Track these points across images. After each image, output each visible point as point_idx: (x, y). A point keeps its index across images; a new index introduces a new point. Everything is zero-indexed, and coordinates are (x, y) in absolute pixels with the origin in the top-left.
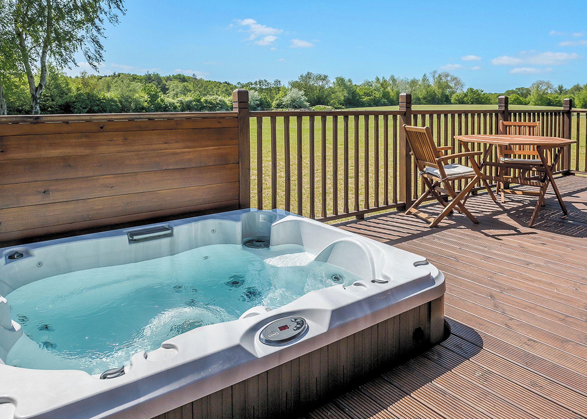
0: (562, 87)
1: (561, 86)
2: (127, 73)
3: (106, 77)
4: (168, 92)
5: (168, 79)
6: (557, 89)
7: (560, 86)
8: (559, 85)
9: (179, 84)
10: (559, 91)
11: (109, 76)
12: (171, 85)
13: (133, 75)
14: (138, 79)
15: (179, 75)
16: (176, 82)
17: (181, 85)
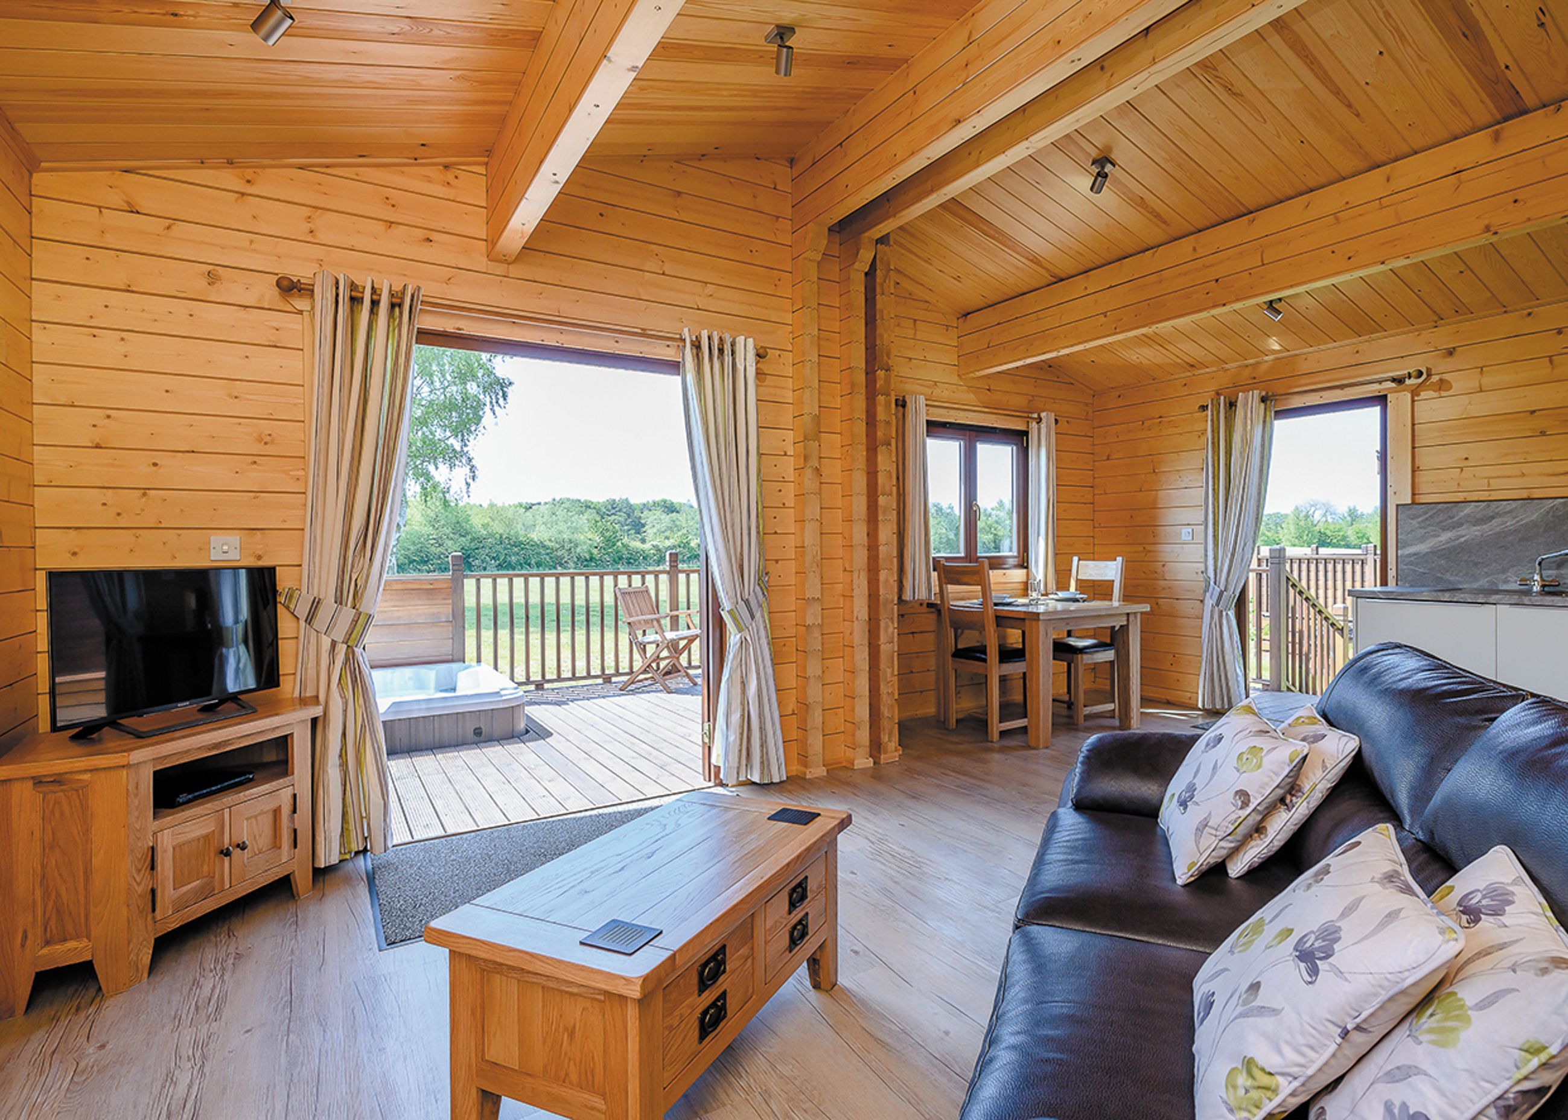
0: (1355, 510)
1: (1354, 508)
2: (575, 498)
3: (539, 504)
4: (644, 530)
5: (645, 507)
6: (1346, 515)
7: (1352, 507)
8: (1349, 507)
9: (662, 517)
10: (1349, 519)
11: (546, 503)
12: (649, 518)
13: (586, 501)
14: (594, 508)
15: (665, 501)
16: (658, 513)
17: (666, 519)
